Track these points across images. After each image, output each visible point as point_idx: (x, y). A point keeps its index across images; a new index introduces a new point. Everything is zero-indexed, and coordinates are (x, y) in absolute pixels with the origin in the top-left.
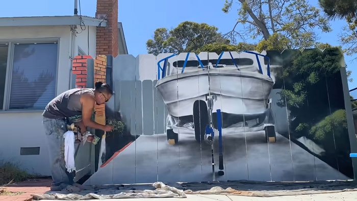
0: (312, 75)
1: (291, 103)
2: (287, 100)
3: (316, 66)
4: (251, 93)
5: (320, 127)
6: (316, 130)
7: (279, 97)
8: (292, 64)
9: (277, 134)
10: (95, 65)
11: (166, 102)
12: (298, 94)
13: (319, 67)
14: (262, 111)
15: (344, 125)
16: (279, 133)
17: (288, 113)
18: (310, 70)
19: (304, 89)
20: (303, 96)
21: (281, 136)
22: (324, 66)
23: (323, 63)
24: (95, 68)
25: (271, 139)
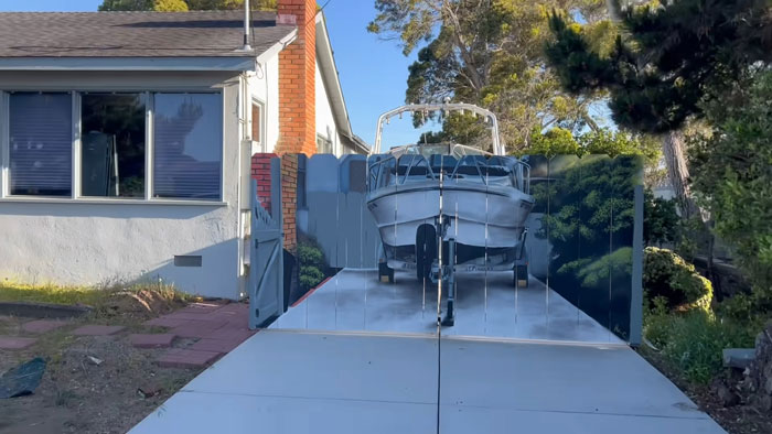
0: (592, 194)
1: (556, 234)
2: (551, 229)
3: (599, 181)
4: (500, 217)
5: (592, 271)
6: (585, 275)
7: (539, 224)
8: (564, 177)
9: (530, 277)
10: (282, 167)
11: (379, 226)
12: (567, 221)
13: (604, 183)
14: (512, 244)
15: (627, 270)
16: (534, 275)
17: (550, 247)
18: (590, 186)
19: (576, 215)
20: (573, 225)
21: (535, 279)
22: (612, 182)
23: (610, 177)
24: (282, 172)
25: (522, 282)
